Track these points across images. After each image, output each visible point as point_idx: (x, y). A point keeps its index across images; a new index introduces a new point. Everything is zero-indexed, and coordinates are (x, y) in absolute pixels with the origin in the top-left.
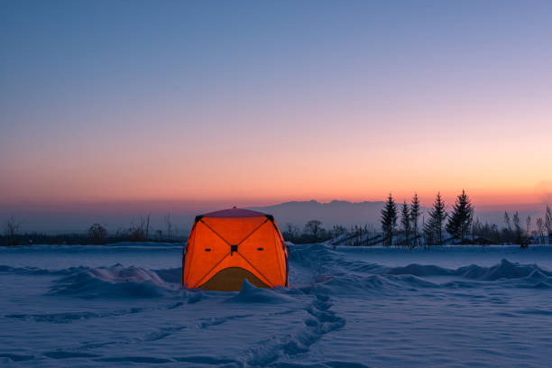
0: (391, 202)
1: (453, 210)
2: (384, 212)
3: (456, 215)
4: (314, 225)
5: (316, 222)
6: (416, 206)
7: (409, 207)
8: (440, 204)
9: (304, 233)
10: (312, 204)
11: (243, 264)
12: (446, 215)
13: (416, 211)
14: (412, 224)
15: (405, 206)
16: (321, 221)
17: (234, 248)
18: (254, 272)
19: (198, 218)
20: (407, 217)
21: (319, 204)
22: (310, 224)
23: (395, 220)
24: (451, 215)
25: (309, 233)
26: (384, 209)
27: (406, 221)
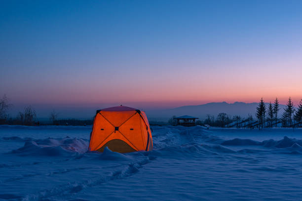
0: (262, 103)
1: (299, 108)
2: (258, 109)
3: (300, 110)
4: (222, 116)
5: (223, 114)
6: (277, 105)
7: (273, 106)
8: (290, 104)
9: (216, 120)
10: (224, 104)
11: (121, 138)
12: (294, 110)
13: (276, 108)
14: (274, 115)
15: (270, 105)
16: (226, 113)
17: (117, 129)
18: (128, 142)
19: (98, 112)
20: (272, 111)
21: (228, 104)
22: (220, 115)
23: (265, 113)
24: (297, 110)
25: (219, 120)
26: (259, 107)
27: (271, 114)
